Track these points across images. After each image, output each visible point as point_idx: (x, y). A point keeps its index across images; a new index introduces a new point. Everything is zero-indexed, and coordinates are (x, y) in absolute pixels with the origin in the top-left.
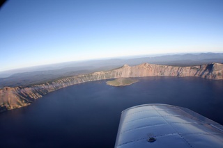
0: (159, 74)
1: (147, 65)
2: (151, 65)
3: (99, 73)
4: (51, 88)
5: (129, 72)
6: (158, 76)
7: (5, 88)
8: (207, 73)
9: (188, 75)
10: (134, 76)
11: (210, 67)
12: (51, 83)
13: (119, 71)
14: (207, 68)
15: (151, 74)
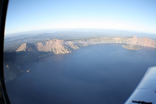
1: (148, 39)
2: (150, 40)
3: (117, 38)
4: (85, 43)
7: (54, 40)
10: (139, 45)
12: (86, 40)
13: (130, 39)
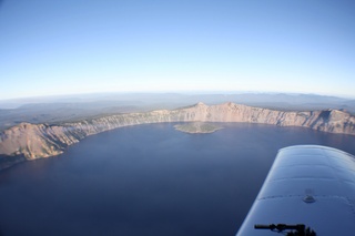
0: (250, 120)
1: (233, 105)
2: (239, 106)
4: (90, 129)
5: (206, 113)
6: (248, 123)
8: (320, 122)
9: (293, 124)
10: (214, 120)
11: (326, 114)
12: (91, 123)
13: (191, 110)
14: (320, 116)
15: (239, 119)
